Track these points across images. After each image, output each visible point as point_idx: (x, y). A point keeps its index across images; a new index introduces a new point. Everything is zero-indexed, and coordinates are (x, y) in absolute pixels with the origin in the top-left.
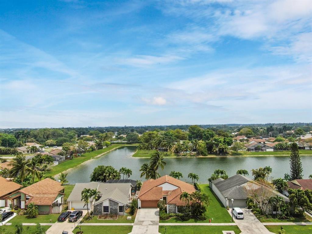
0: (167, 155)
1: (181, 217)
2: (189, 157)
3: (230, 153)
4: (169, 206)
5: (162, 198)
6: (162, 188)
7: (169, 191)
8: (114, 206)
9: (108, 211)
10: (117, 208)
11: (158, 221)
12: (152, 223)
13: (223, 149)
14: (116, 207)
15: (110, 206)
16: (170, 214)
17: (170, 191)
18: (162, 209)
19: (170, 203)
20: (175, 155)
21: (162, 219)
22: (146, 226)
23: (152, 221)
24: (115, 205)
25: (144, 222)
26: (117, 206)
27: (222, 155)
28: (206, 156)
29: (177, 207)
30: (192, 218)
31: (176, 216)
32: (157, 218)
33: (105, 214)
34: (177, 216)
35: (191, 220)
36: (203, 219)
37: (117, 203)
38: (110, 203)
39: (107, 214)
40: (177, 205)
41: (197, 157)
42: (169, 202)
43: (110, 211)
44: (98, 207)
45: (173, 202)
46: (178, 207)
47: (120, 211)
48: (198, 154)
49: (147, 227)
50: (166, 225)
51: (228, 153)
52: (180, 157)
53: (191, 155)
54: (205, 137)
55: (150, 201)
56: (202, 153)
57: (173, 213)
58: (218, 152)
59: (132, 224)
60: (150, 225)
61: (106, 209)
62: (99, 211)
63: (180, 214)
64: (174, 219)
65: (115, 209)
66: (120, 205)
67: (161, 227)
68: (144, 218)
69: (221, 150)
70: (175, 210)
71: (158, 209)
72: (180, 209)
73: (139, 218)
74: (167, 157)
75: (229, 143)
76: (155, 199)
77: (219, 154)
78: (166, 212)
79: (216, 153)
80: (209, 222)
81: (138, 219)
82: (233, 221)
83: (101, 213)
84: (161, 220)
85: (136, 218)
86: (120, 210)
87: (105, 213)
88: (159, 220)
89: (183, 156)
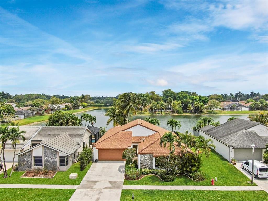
0: (141, 113)
1: (161, 175)
2: (163, 115)
3: (205, 112)
4: (141, 158)
5: (130, 146)
6: (131, 133)
7: (142, 137)
8: (52, 157)
9: (42, 165)
10: (56, 160)
11: (121, 182)
12: (110, 185)
13: (198, 107)
14: (54, 157)
15: (45, 156)
16: (143, 171)
17: (144, 137)
18: (129, 163)
19: (143, 152)
20: (150, 113)
21: (128, 179)
22: (99, 191)
23: (110, 182)
24: (52, 155)
25: (97, 183)
26: (56, 156)
27: (198, 114)
28: (181, 114)
29: (154, 158)
30: (179, 177)
31: (152, 173)
32: (121, 177)
33: (37, 169)
34: (155, 174)
35: (177, 180)
36: (200, 180)
37: (56, 151)
38: (45, 152)
39: (39, 170)
40: (155, 155)
41: (172, 115)
42: (141, 151)
43: (45, 165)
44: (25, 159)
45: (148, 151)
46: (156, 158)
47: (60, 165)
48: (173, 112)
49: (101, 192)
50: (134, 189)
51: (203, 112)
52: (155, 115)
53: (166, 113)
54: (179, 99)
55: (112, 150)
56: (177, 111)
57: (147, 169)
58: (193, 111)
59: (76, 187)
60: (106, 188)
61: (38, 161)
62: (26, 164)
63: (160, 170)
64: (150, 178)
65: (53, 162)
66: (61, 154)
67: (125, 193)
68: (99, 175)
69: (196, 108)
70: (152, 163)
71: (125, 163)
72: (160, 162)
73: (91, 176)
74: (142, 115)
75: (204, 101)
76: (119, 147)
77: (194, 113)
78: (137, 166)
79: (191, 112)
80: (212, 185)
81: (88, 178)
82: (252, 183)
83: (29, 167)
84: (128, 181)
85: (86, 176)
86: (60, 162)
87: (37, 167)
88: (123, 180)
89: (157, 114)
